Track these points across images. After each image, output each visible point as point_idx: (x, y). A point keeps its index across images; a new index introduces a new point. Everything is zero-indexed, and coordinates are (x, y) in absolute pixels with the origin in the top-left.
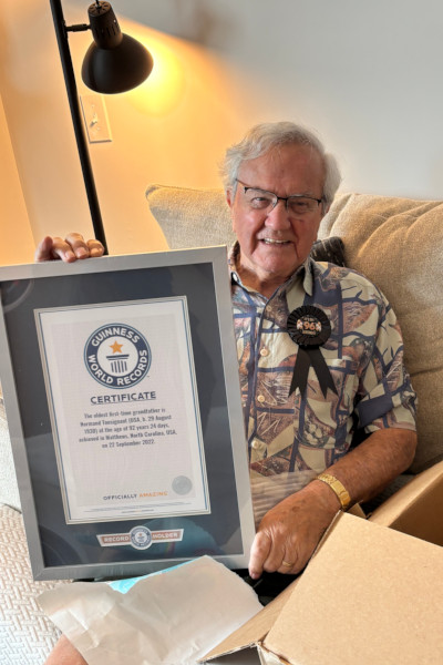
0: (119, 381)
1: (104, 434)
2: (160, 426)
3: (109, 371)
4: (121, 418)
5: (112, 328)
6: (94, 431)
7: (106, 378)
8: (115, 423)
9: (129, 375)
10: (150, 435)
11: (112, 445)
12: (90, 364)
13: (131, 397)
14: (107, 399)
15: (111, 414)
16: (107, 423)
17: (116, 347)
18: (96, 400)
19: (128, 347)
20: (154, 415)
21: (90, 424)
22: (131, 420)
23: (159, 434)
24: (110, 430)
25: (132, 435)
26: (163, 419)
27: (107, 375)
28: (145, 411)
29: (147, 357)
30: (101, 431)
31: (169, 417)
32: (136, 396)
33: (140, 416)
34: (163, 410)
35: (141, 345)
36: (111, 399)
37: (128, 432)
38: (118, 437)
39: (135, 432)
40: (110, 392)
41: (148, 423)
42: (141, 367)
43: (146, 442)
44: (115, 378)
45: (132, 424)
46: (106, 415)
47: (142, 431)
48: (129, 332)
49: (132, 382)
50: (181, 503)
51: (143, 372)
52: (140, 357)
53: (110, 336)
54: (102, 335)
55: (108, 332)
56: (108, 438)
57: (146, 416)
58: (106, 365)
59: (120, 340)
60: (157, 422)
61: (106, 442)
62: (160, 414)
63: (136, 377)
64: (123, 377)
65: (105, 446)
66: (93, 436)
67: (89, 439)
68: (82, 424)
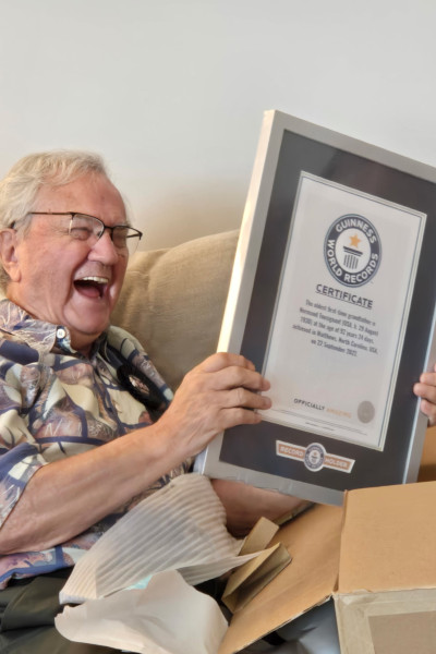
0: (347, 278)
1: (317, 329)
2: (367, 340)
3: (341, 263)
4: (336, 316)
5: (357, 219)
6: (309, 321)
7: (336, 269)
8: (331, 320)
9: (356, 274)
10: (355, 345)
11: (320, 343)
12: (328, 248)
13: (352, 298)
14: (331, 291)
15: (330, 310)
16: (324, 317)
17: (355, 240)
18: (321, 288)
19: (364, 246)
20: (365, 325)
21: (309, 313)
22: (346, 323)
23: (364, 348)
24: (323, 326)
25: (340, 340)
26: (370, 332)
27: (339, 267)
28: (358, 318)
29: (377, 262)
30: (316, 324)
31: (375, 333)
32: (356, 299)
33: (353, 321)
34: (374, 324)
35: (375, 248)
36: (335, 293)
37: (337, 335)
38: (329, 337)
39: (344, 337)
40: (337, 285)
41: (357, 332)
42: (369, 270)
43: (350, 352)
44: (344, 272)
45: (345, 328)
46: (324, 308)
47: (350, 339)
48: (370, 230)
49: (357, 283)
50: (359, 432)
51: (369, 276)
52: (371, 259)
53: (353, 227)
54: (347, 223)
55: (353, 222)
56: (319, 334)
57: (359, 323)
58: (341, 255)
59: (361, 235)
60: (366, 335)
61: (317, 338)
62: (370, 327)
63: (362, 279)
64: (351, 274)
65: (313, 342)
66: (307, 326)
67: (302, 329)
68: (301, 310)
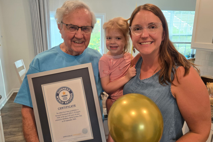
0: (65, 103)
1: (62, 118)
2: (77, 114)
3: (62, 100)
4: (66, 113)
5: (62, 88)
6: (59, 117)
7: (62, 102)
8: (65, 114)
10: (75, 117)
11: (65, 121)
12: (57, 99)
13: (69, 107)
14: (62, 108)
15: (64, 112)
16: (63, 115)
17: (64, 93)
18: (59, 109)
19: (67, 93)
20: (76, 111)
21: (58, 116)
22: (70, 113)
23: (78, 117)
24: (63, 117)
25: (70, 118)
26: (78, 112)
27: (62, 101)
28: (73, 110)
29: (72, 95)
30: (61, 117)
31: (80, 112)
32: (70, 106)
33: (72, 112)
34: (78, 110)
35: (71, 92)
36: (64, 108)
37: (69, 117)
38: (66, 119)
39: (71, 117)
40: (63, 106)
41: (74, 114)
42: (71, 98)
43: (74, 119)
44: (64, 102)
45: (70, 114)
46: (62, 113)
47: (73, 116)
48: (67, 88)
49: (69, 102)
50: (85, 136)
51: (72, 99)
52: (70, 95)
53: (62, 90)
54: (60, 90)
55: (62, 89)
56: (63, 119)
57: (73, 112)
58: (62, 98)
59: (65, 91)
60: (76, 113)
61: (63, 120)
62: (77, 111)
63: (70, 101)
64: (66, 101)
65: (63, 122)
66: (59, 119)
67: (58, 120)
68: (56, 116)
